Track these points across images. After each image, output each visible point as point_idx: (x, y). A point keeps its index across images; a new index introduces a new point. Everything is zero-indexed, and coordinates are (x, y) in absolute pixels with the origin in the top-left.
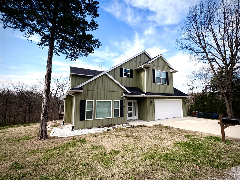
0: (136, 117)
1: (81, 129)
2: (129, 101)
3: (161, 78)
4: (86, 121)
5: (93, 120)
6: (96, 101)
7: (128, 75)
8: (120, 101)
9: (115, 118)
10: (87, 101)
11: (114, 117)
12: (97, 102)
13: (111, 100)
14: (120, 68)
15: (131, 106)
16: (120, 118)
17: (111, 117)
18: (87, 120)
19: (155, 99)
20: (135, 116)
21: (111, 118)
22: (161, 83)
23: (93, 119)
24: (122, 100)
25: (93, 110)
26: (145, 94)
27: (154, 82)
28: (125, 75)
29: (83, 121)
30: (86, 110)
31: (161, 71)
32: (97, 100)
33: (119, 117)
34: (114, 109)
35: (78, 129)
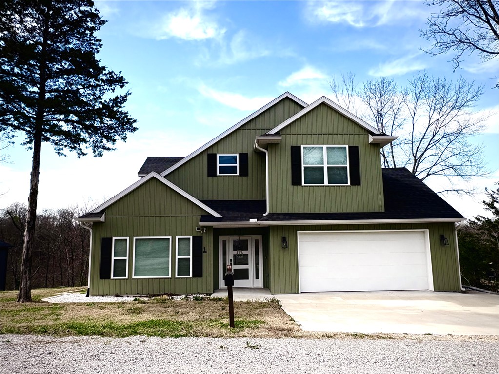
0: (260, 283)
1: (103, 296)
2: (236, 238)
3: (326, 166)
4: (113, 279)
5: (127, 279)
6: (135, 238)
7: (233, 169)
8: (194, 238)
9: (179, 278)
10: (115, 240)
11: (176, 276)
12: (138, 242)
13: (169, 236)
14: (209, 155)
15: (245, 252)
16: (194, 279)
17: (170, 276)
18: (116, 279)
19: (298, 232)
20: (257, 277)
21: (168, 278)
22: (326, 183)
23: (127, 277)
24: (199, 235)
25: (127, 258)
26: (256, 219)
27: (296, 181)
28: (222, 170)
29: (106, 281)
30: (113, 258)
31: (325, 147)
32: (137, 236)
33: (190, 278)
34: (177, 257)
35: (97, 296)
